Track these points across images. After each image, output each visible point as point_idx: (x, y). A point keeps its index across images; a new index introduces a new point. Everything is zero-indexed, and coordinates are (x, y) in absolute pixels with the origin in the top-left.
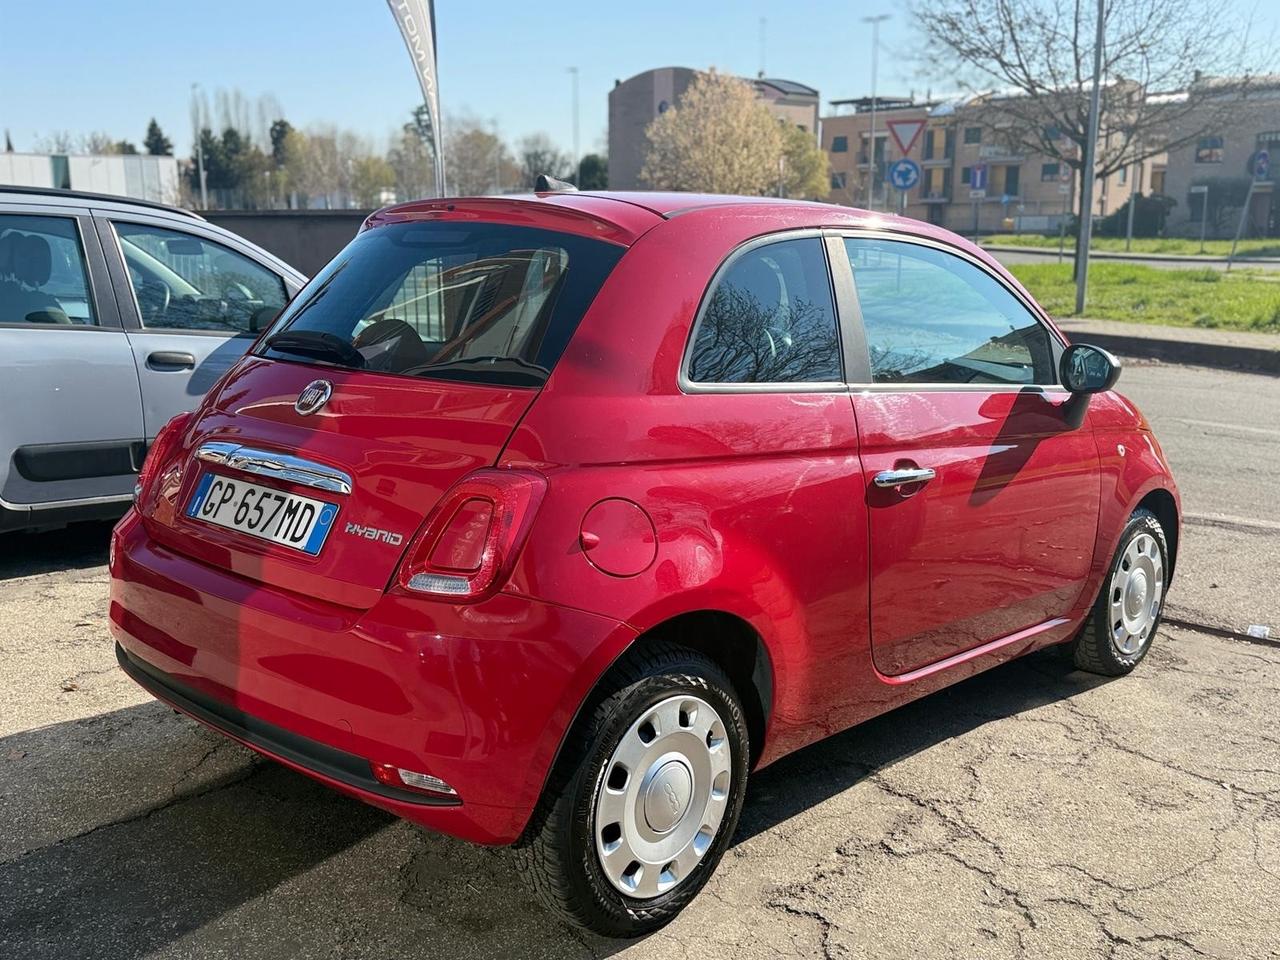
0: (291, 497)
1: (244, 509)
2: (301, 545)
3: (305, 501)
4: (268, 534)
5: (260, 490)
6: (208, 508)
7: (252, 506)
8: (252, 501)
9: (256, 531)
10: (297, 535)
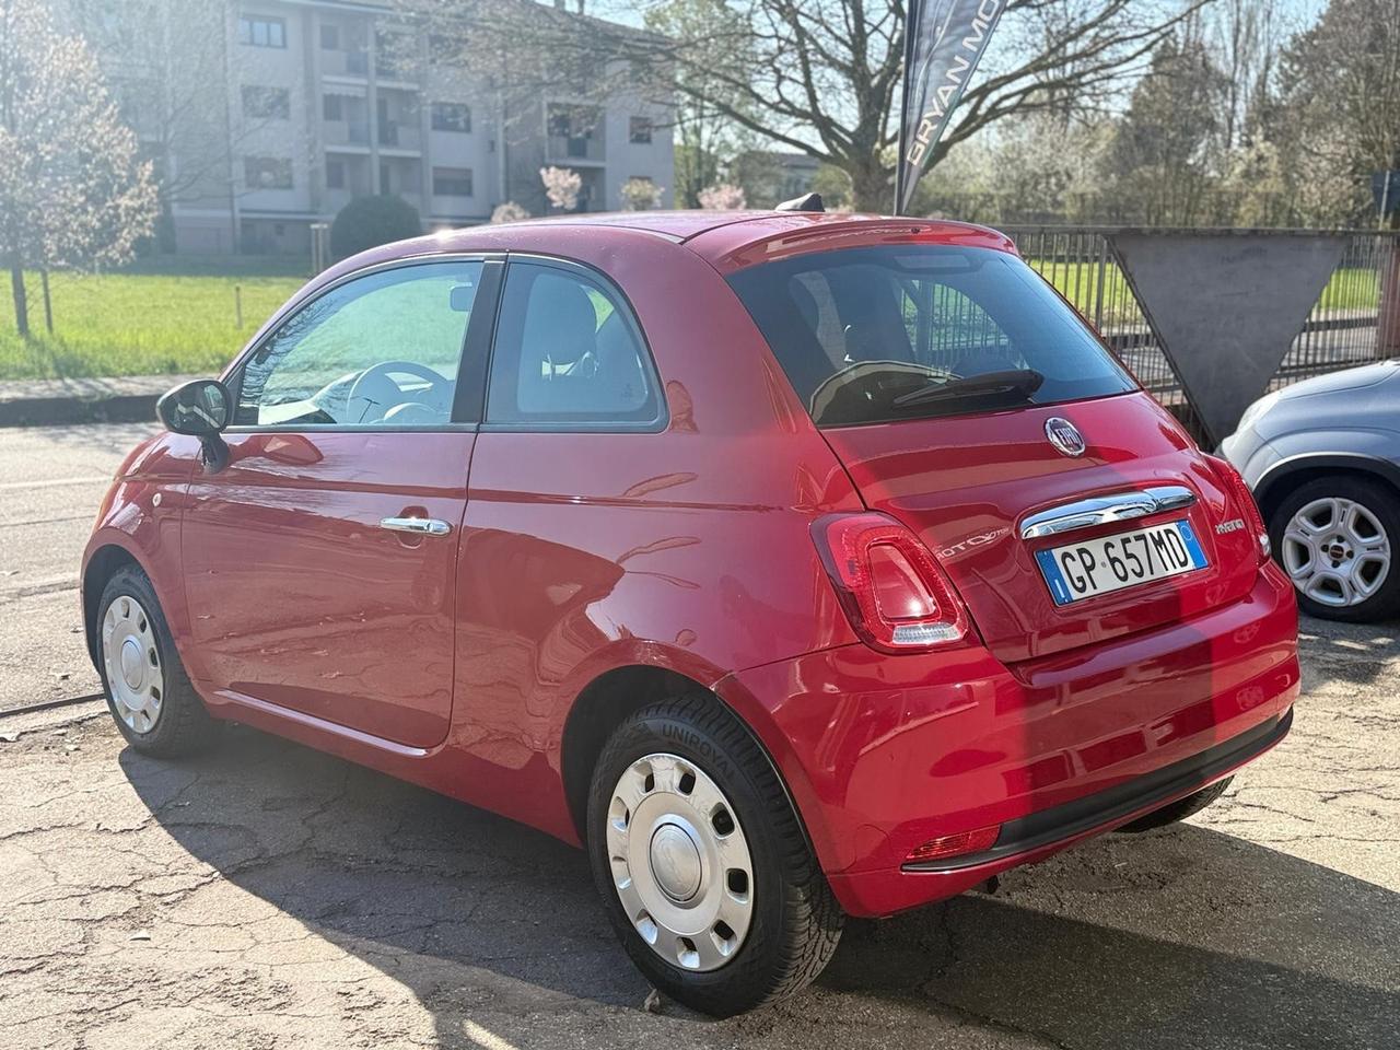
0: (1146, 532)
1: (1117, 565)
2: (1191, 565)
3: (1161, 528)
4: (1160, 573)
5: (1116, 539)
6: (1080, 585)
7: (1122, 557)
8: (1117, 552)
9: (1147, 577)
10: (1182, 559)
